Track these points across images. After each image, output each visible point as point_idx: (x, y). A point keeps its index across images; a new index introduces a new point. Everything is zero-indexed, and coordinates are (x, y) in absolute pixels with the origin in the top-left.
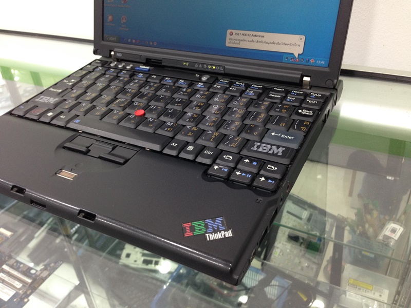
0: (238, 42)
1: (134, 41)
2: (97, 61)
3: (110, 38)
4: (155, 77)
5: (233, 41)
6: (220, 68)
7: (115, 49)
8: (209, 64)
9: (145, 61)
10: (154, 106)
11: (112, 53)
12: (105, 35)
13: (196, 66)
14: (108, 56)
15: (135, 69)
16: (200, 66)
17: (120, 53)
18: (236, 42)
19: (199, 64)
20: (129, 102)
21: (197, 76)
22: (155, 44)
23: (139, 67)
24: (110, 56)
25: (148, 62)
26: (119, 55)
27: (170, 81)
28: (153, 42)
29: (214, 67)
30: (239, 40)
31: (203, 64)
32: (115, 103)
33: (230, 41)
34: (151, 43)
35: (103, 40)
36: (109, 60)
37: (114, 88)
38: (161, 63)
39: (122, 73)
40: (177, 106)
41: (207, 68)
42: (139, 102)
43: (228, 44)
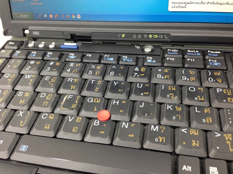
0: (184, 5)
1: (51, 16)
2: (10, 43)
3: (21, 16)
4: (90, 55)
5: (177, 5)
6: (164, 37)
7: (30, 27)
8: (150, 34)
9: (69, 37)
10: (116, 101)
11: (27, 32)
12: (13, 14)
13: (135, 36)
14: (22, 35)
15: (60, 48)
16: (140, 36)
17: (37, 31)
18: (181, 5)
19: (137, 34)
20: (80, 99)
21: (138, 47)
22: (79, 18)
23: (63, 45)
24: (25, 35)
25: (73, 38)
26: (36, 33)
27: (112, 59)
28: (76, 15)
29: (157, 36)
30: (185, 3)
31: (142, 34)
32: (62, 103)
33: (173, 5)
34: (74, 17)
35: (12, 18)
36: (25, 39)
37: (50, 80)
38: (90, 37)
39: (48, 56)
40: (144, 95)
41: (148, 37)
42: (94, 98)
43: (170, 9)
